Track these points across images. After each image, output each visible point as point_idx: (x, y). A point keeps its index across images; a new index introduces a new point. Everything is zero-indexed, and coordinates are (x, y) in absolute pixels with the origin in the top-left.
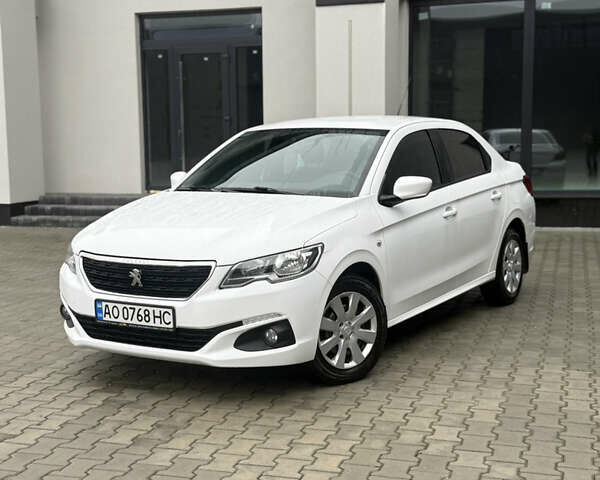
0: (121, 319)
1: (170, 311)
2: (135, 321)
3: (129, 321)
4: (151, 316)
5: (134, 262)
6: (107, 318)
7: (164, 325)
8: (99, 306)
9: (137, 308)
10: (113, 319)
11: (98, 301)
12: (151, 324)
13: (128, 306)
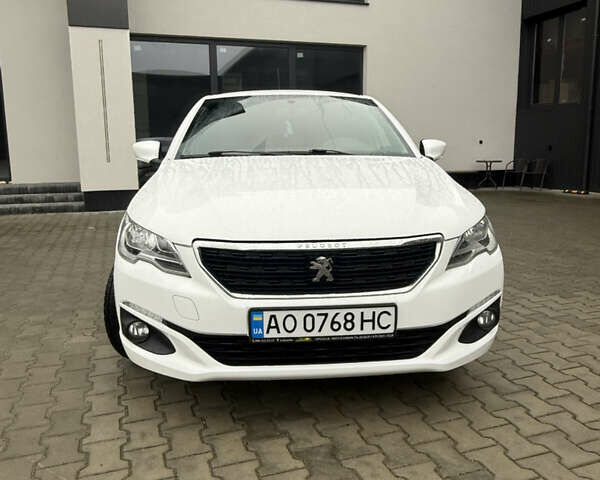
0: (300, 333)
1: (391, 310)
2: (327, 332)
3: (315, 333)
4: (357, 321)
5: (318, 246)
6: (273, 334)
7: (378, 330)
8: (256, 318)
9: (331, 313)
10: (284, 334)
11: (252, 311)
12: (357, 331)
13: (314, 313)
